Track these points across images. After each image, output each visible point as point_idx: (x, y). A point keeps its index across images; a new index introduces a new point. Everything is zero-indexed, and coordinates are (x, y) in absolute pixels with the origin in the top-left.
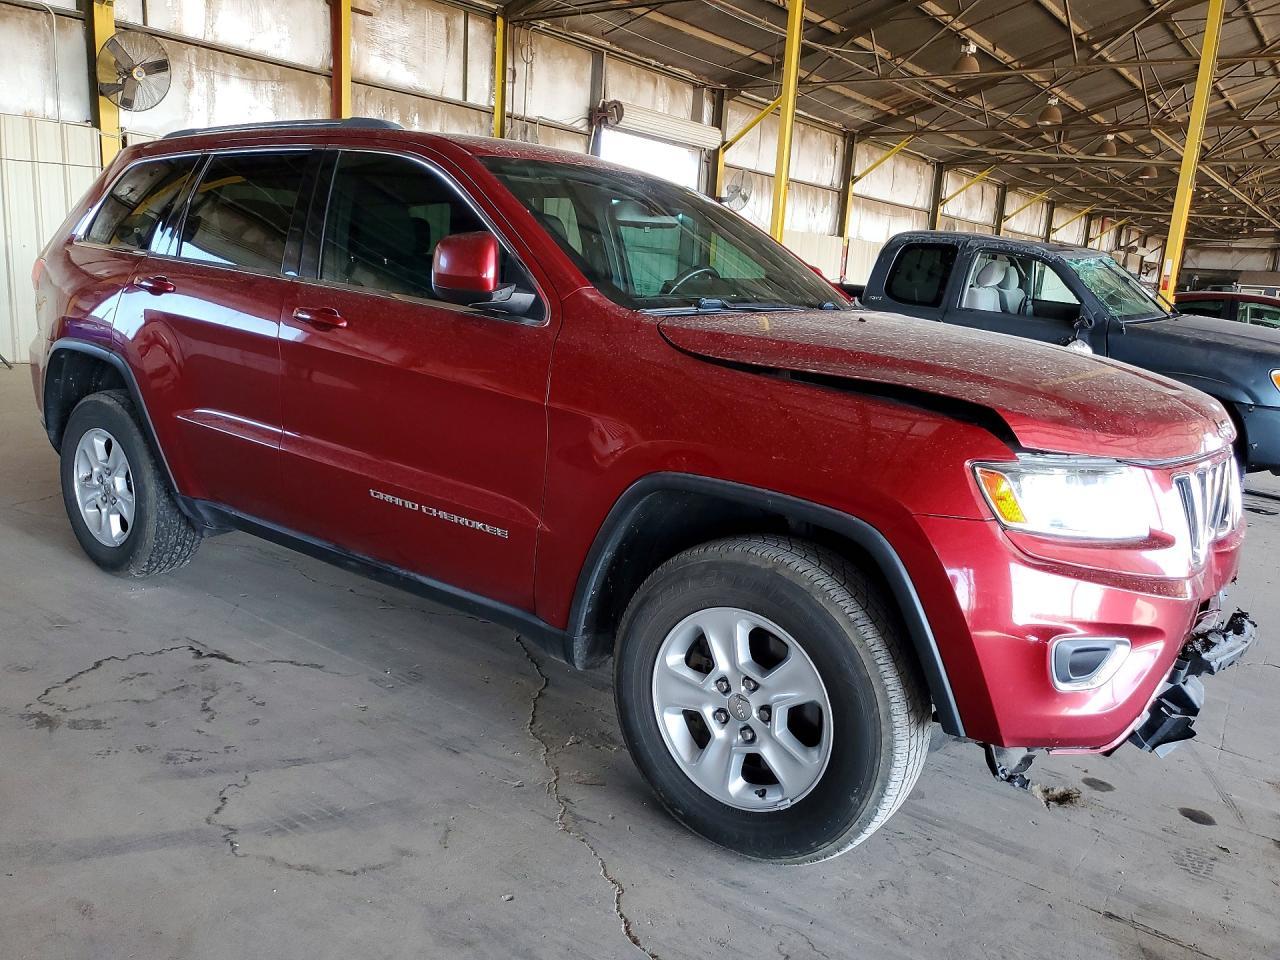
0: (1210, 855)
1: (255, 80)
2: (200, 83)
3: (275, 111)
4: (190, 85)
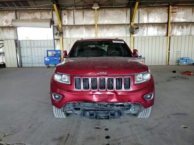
1: (154, 27)
2: (146, 29)
3: (157, 30)
4: (144, 29)
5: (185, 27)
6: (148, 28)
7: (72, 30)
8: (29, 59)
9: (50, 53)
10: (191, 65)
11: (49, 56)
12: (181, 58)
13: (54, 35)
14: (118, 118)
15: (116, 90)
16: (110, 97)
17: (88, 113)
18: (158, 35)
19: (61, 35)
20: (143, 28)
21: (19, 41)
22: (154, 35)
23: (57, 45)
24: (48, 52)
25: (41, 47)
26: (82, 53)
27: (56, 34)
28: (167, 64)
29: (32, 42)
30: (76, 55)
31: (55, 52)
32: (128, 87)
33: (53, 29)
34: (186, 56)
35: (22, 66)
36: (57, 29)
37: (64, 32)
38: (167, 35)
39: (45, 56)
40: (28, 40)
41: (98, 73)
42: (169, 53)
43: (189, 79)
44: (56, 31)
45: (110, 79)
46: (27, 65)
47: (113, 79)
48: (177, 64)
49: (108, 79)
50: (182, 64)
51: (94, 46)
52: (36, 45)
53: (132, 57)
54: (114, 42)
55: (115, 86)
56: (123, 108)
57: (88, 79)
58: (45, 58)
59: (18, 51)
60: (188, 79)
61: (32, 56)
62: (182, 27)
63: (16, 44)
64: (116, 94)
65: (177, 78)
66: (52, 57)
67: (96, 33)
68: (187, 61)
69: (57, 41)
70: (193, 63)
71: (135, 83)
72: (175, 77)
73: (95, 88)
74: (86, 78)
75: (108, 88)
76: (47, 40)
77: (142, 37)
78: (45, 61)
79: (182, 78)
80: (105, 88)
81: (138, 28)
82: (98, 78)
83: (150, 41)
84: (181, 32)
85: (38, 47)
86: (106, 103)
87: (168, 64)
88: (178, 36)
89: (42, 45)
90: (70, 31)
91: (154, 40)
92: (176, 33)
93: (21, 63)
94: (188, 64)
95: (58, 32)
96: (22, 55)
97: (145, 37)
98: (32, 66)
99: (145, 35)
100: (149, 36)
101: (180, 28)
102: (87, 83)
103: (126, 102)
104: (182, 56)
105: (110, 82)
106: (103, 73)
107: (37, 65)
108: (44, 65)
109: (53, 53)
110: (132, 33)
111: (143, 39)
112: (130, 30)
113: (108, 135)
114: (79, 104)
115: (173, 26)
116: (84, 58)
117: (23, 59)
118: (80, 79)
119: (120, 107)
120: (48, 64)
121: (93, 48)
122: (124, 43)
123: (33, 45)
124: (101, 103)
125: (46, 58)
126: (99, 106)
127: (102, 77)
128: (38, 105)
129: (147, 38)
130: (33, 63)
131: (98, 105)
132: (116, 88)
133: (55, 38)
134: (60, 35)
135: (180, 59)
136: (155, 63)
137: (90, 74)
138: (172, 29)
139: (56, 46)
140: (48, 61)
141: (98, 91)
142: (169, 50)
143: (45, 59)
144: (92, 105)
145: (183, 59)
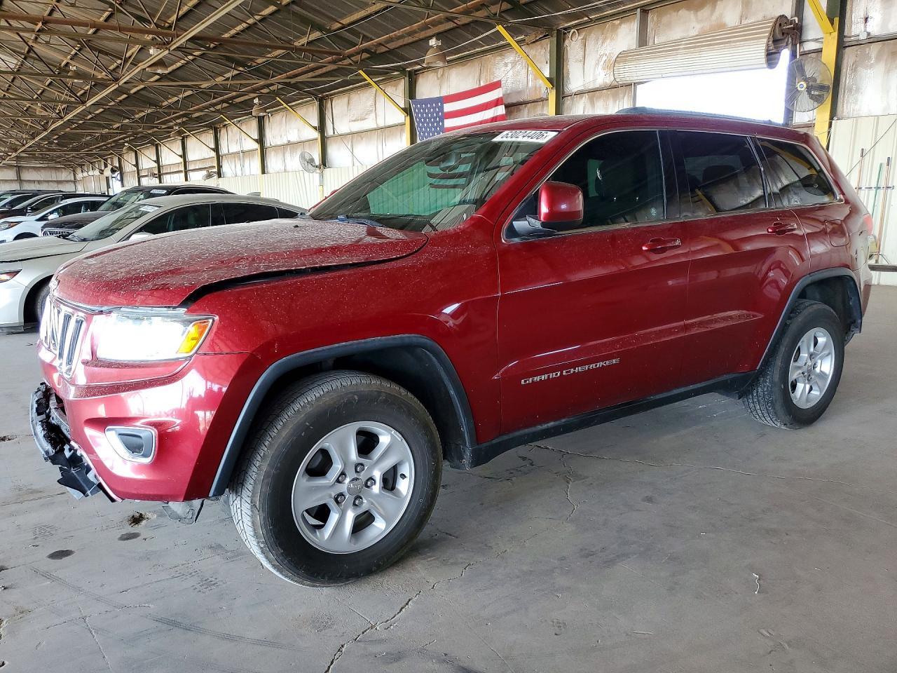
0: (39, 539)
95: (803, 86)
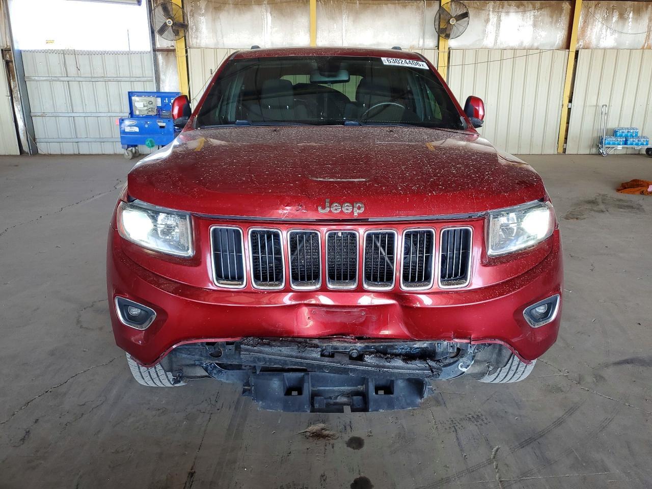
1: (525, 11)
2: (493, 18)
3: (535, 25)
4: (487, 21)
5: (631, 15)
6: (503, 15)
7: (221, 16)
8: (63, 122)
9: (140, 104)
10: (639, 154)
11: (137, 113)
12: (607, 130)
13: (153, 32)
14: (408, 405)
15: (404, 288)
16: (374, 318)
17: (276, 385)
18: (536, 45)
19: (181, 34)
20: (483, 15)
21: (20, 52)
22: (522, 43)
23: (165, 74)
24: (133, 98)
25: (106, 80)
26: (254, 107)
27: (162, 31)
28: (561, 150)
29: (70, 60)
30: (231, 116)
31: (159, 100)
32: (456, 275)
33: (150, 11)
34: (625, 124)
35: (35, 152)
36: (166, 9)
37: (191, 23)
38: (568, 47)
39: (121, 115)
40: (53, 52)
41: (324, 208)
42: (569, 110)
43: (643, 211)
44: (160, 18)
45: (377, 235)
46: (54, 149)
47: (391, 236)
48: (594, 151)
49: (369, 237)
50: (611, 152)
51: (303, 79)
52: (85, 70)
53: (462, 129)
54: (385, 61)
55: (398, 271)
56: (431, 368)
57: (277, 236)
58: (122, 121)
59: (17, 94)
60: (639, 208)
61: (73, 115)
62: (622, 17)
63: (8, 64)
64: (402, 306)
65: (602, 207)
66: (148, 117)
67: (313, 31)
68: (630, 141)
69: (167, 59)
70: (648, 150)
71: (490, 252)
72: (593, 202)
73: (309, 279)
74: (269, 234)
75: (368, 278)
76: (129, 54)
77: (477, 51)
78: (123, 132)
79: (622, 206)
80: (352, 278)
81: (465, 15)
82: (323, 233)
83: (507, 64)
84: (616, 35)
85: (93, 80)
86: (359, 345)
87: (565, 150)
88: (605, 49)
89: (111, 72)
90: (214, 20)
91: (520, 63)
92: (599, 39)
93: (33, 139)
94: (629, 152)
95: (170, 22)
96: (35, 109)
97: (489, 50)
98: (76, 152)
99: (489, 42)
100: (502, 47)
101: (615, 19)
102: (270, 253)
103: (445, 338)
104: (612, 124)
105: (376, 248)
106: (347, 209)
107: (96, 149)
108: (119, 149)
109: (151, 103)
110: (444, 32)
111: (483, 57)
112: (437, 23)
113: (362, 475)
114: (238, 348)
115: (592, 10)
116: (262, 130)
117: (37, 123)
118: (237, 234)
119: (418, 364)
120: (135, 146)
121: (300, 86)
122: (426, 67)
123: (72, 70)
124: (336, 344)
125: (127, 122)
126: (326, 362)
127: (341, 230)
128: (78, 322)
129: (497, 56)
130: (79, 140)
131: (322, 355)
132: (406, 278)
133: (158, 46)
134: (176, 33)
135: (606, 135)
136: (519, 147)
137: (285, 212)
138: (585, 22)
139: (162, 77)
140: (135, 133)
141: (324, 290)
142: (570, 101)
143: (121, 123)
144: (294, 354)
145: (614, 133)
